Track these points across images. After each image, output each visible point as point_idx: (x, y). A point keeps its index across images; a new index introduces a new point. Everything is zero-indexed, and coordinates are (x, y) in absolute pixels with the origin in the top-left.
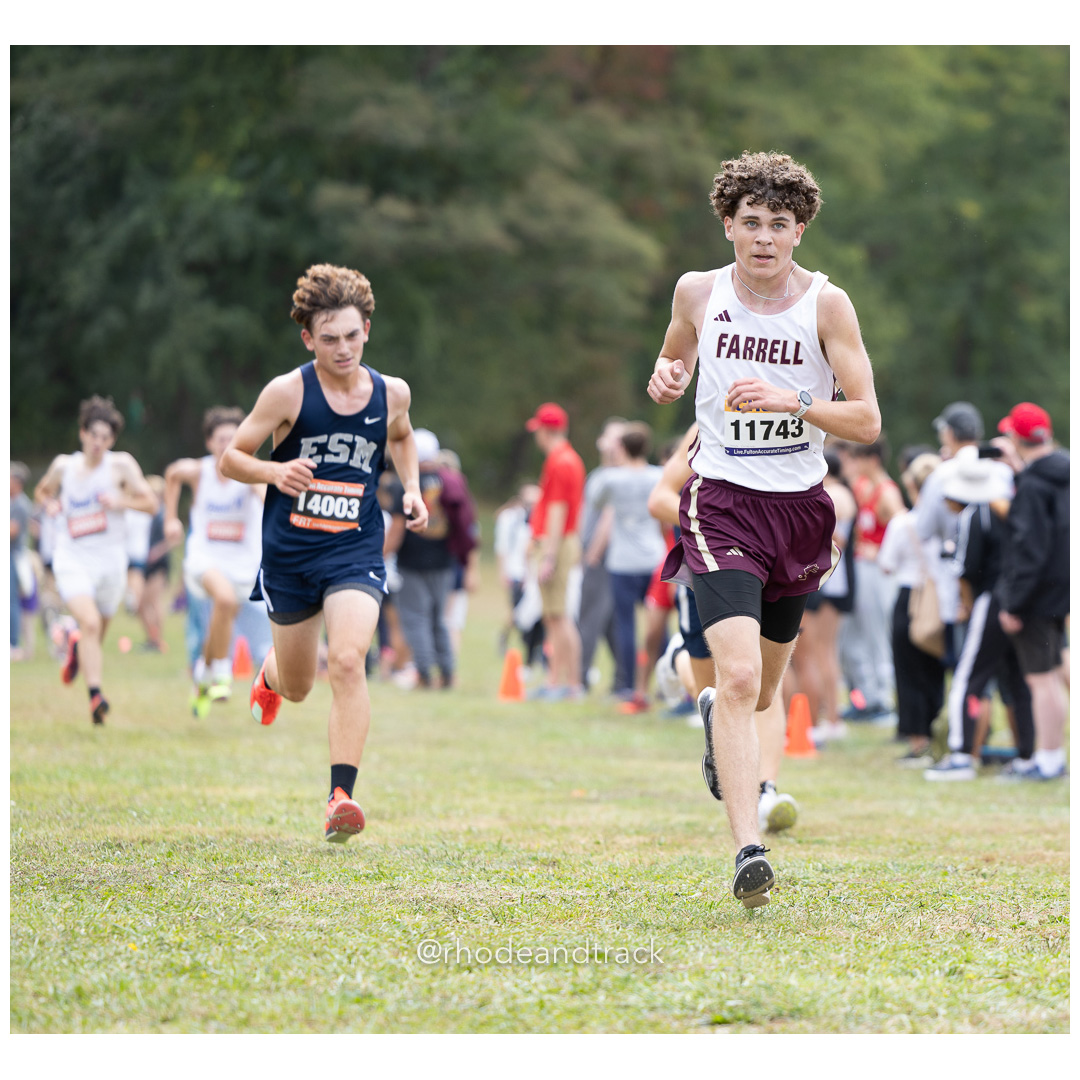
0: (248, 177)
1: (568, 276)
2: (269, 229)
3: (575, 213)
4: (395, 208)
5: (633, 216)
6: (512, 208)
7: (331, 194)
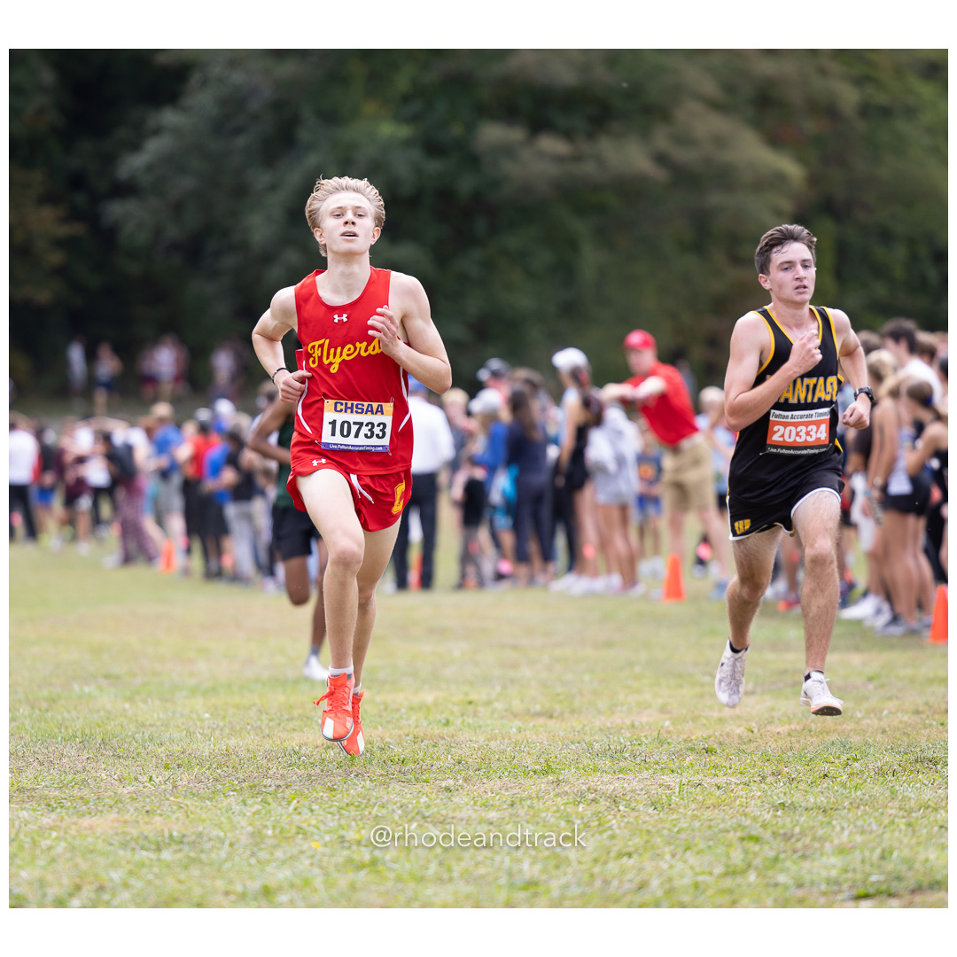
0: (413, 119)
1: (715, 199)
2: (433, 166)
3: (720, 141)
4: (551, 144)
5: (775, 141)
6: (662, 139)
7: (493, 134)
